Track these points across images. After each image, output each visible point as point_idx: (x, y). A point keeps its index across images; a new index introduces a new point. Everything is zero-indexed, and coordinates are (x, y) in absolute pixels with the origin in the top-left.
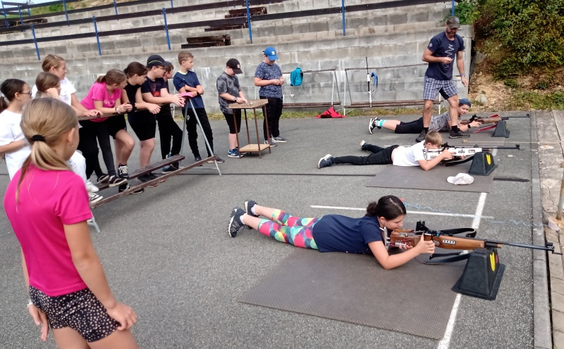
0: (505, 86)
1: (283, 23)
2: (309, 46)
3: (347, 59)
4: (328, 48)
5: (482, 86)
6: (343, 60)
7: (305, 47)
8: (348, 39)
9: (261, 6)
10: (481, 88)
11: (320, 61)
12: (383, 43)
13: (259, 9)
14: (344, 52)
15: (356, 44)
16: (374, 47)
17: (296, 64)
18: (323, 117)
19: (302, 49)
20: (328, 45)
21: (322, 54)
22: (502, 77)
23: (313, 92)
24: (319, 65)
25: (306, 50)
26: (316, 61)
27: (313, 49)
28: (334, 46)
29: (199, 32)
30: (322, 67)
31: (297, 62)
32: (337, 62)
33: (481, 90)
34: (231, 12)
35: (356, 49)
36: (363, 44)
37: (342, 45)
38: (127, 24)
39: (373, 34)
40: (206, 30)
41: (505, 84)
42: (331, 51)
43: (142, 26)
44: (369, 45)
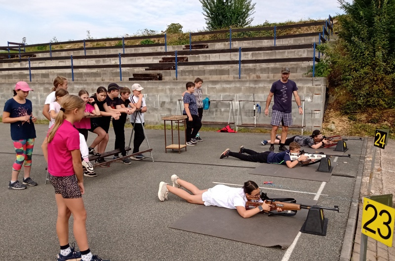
0: (348, 119)
1: (198, 68)
2: (216, 84)
3: (241, 94)
4: (228, 86)
5: (332, 118)
6: (238, 95)
7: (213, 85)
8: (242, 81)
9: (184, 56)
10: (332, 120)
11: (222, 94)
12: (265, 85)
13: (183, 58)
14: (238, 90)
15: (247, 85)
16: (259, 87)
17: (206, 95)
18: (222, 131)
19: (210, 86)
20: (228, 84)
21: (224, 90)
22: (346, 113)
23: (216, 115)
24: (221, 97)
25: (213, 86)
26: (220, 94)
27: (218, 86)
28: (232, 85)
29: (141, 70)
30: (223, 98)
31: (206, 94)
32: (234, 96)
33: (332, 121)
34: (163, 58)
35: (247, 88)
36: (252, 85)
37: (238, 85)
38: (92, 62)
39: (259, 79)
40: (146, 69)
41: (348, 118)
42: (230, 88)
43: (101, 63)
44: (256, 86)
